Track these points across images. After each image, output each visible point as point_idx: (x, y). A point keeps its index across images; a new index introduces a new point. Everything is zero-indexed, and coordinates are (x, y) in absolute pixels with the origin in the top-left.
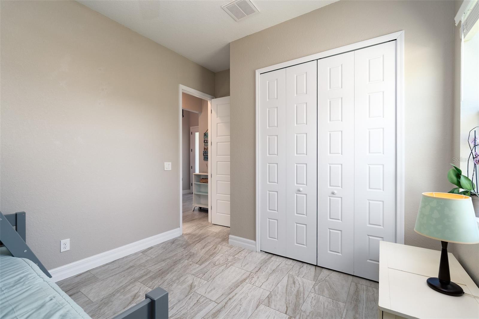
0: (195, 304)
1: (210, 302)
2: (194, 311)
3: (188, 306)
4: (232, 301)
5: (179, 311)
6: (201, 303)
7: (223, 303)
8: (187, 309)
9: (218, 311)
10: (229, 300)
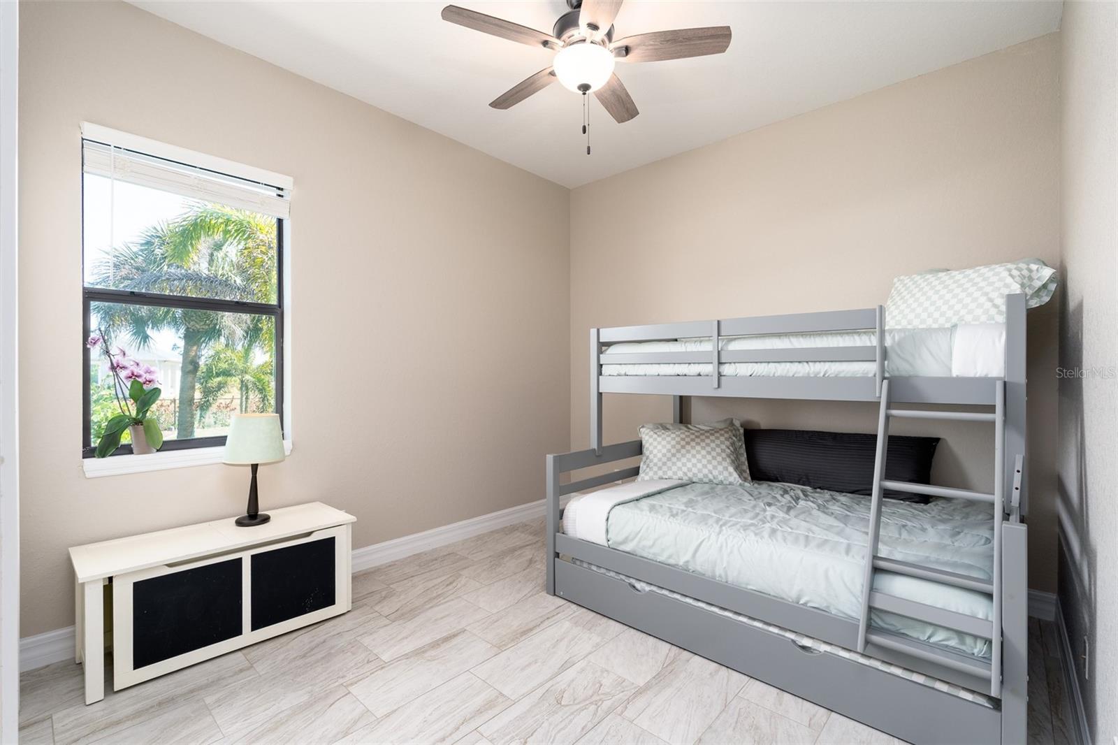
0: (532, 735)
1: (495, 736)
2: (535, 716)
3: (548, 732)
4: (440, 734)
5: (567, 721)
6: (517, 735)
7: (465, 729)
8: (550, 724)
9: (481, 713)
10: (448, 737)
